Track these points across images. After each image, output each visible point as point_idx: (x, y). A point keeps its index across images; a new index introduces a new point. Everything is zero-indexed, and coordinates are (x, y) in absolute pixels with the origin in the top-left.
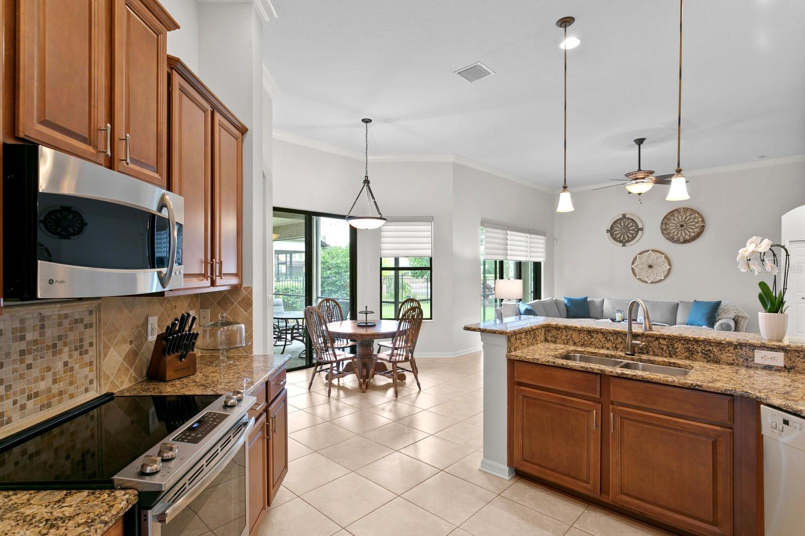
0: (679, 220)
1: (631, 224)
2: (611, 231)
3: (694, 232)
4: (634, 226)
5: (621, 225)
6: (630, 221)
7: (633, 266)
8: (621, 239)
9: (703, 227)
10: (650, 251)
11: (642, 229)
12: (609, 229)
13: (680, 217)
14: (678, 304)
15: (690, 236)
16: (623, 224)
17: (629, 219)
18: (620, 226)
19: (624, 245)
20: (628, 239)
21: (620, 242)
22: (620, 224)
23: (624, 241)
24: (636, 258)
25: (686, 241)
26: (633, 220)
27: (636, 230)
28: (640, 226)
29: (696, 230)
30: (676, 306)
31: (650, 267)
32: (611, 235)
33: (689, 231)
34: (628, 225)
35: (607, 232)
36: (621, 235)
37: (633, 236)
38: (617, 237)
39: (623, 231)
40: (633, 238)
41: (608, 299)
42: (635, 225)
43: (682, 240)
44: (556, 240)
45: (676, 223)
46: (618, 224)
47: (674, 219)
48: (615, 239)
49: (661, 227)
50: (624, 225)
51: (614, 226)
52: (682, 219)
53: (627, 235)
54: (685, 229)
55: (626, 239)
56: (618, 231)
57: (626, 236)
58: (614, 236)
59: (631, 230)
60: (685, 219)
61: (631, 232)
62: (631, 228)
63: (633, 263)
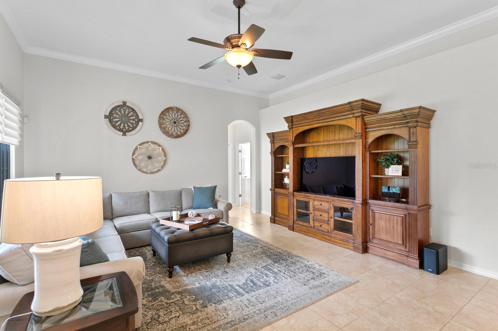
0: (173, 117)
1: (132, 113)
2: (110, 117)
3: (183, 129)
4: (135, 116)
5: (121, 113)
6: (130, 110)
7: (134, 157)
8: (121, 127)
9: (189, 125)
10: (150, 143)
11: (141, 120)
12: (108, 114)
13: (173, 114)
14: (181, 191)
15: (180, 132)
16: (123, 112)
17: (129, 107)
18: (119, 113)
19: (124, 134)
20: (129, 128)
21: (120, 130)
22: (120, 111)
23: (124, 130)
24: (136, 148)
25: (178, 136)
26: (133, 110)
27: (136, 120)
28: (141, 117)
29: (184, 128)
30: (180, 194)
31: (150, 158)
32: (111, 121)
33: (180, 128)
34: (128, 114)
35: (105, 118)
36: (121, 124)
37: (133, 125)
38: (117, 124)
39: (124, 119)
40: (134, 128)
41: (117, 193)
42: (135, 114)
43: (175, 135)
44: (27, 117)
45: (171, 119)
46: (117, 111)
47: (169, 116)
48: (114, 127)
49: (159, 121)
50: (125, 113)
51: (114, 112)
52: (175, 116)
53: (128, 125)
54: (177, 125)
55: (127, 128)
56: (117, 118)
57: (126, 125)
58: (114, 123)
59: (132, 120)
60: (177, 117)
61: (132, 121)
62: (132, 118)
63: (133, 154)
